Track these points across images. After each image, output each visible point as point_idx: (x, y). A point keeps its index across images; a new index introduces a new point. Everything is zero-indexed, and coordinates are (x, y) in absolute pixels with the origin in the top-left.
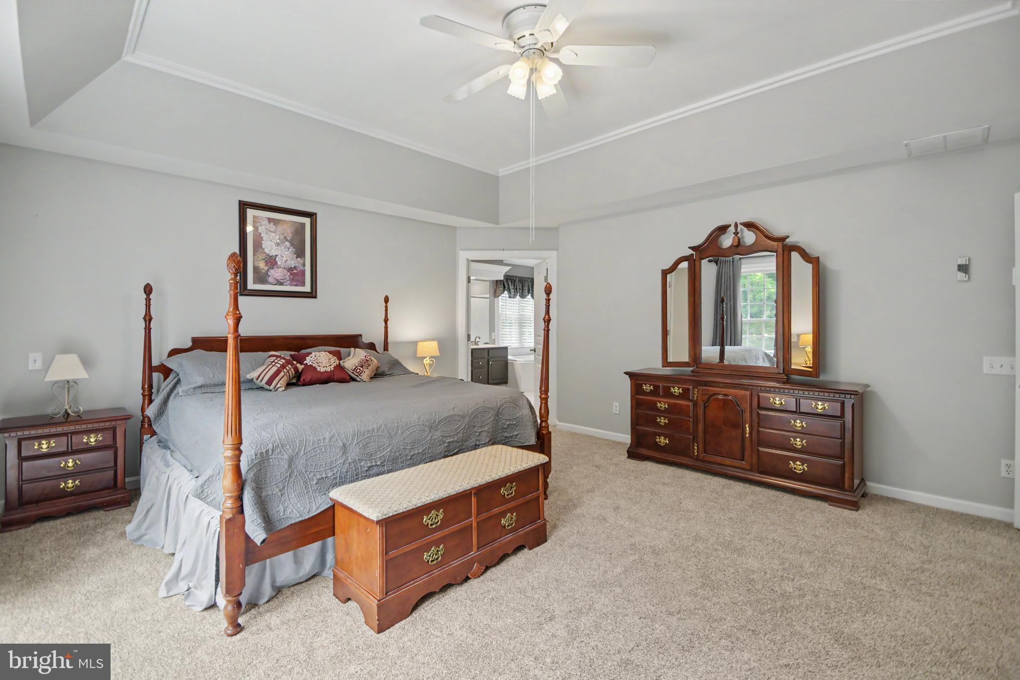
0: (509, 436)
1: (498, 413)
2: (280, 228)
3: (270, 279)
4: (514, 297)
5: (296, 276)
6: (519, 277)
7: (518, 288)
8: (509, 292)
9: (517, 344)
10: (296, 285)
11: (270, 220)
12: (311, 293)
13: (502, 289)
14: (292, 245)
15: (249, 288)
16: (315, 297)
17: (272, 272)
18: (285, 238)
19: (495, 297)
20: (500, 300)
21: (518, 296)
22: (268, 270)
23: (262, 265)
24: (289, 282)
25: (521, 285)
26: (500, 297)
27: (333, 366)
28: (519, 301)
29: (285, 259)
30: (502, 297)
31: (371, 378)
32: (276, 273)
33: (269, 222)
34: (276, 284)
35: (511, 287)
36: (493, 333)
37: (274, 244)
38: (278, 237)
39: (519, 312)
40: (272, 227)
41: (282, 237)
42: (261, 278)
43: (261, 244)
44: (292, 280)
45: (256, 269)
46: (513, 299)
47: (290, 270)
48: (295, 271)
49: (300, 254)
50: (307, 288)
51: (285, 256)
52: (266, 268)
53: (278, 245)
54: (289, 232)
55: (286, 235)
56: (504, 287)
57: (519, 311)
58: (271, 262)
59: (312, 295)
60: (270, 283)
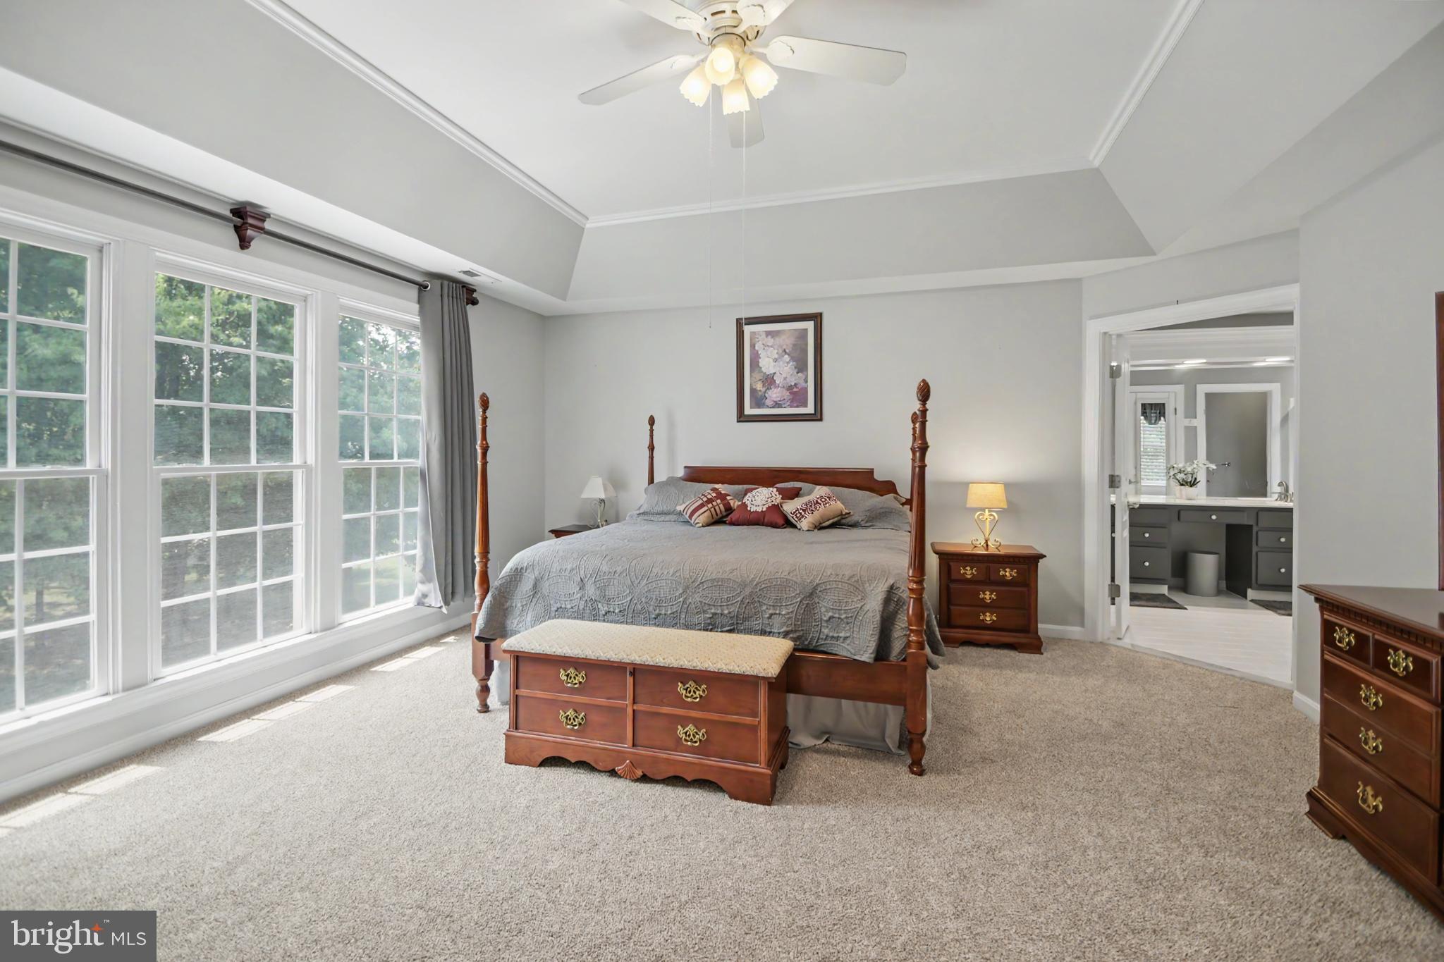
0: (833, 637)
1: (812, 595)
2: (779, 340)
3: (768, 402)
5: (797, 396)
10: (797, 407)
11: (768, 333)
12: (815, 414)
14: (793, 359)
15: (746, 413)
16: (821, 420)
17: (770, 392)
18: (785, 351)
22: (765, 392)
23: (759, 386)
24: (788, 403)
27: (767, 506)
29: (784, 375)
31: (816, 527)
32: (774, 394)
33: (767, 336)
34: (773, 407)
37: (771, 360)
38: (776, 351)
40: (770, 341)
41: (780, 351)
42: (758, 401)
43: (758, 362)
44: (792, 401)
45: (753, 391)
47: (790, 388)
48: (795, 390)
49: (801, 368)
50: (810, 409)
51: (784, 371)
52: (764, 390)
53: (775, 360)
54: (787, 342)
55: (784, 347)
58: (769, 381)
59: (817, 416)
60: (768, 407)
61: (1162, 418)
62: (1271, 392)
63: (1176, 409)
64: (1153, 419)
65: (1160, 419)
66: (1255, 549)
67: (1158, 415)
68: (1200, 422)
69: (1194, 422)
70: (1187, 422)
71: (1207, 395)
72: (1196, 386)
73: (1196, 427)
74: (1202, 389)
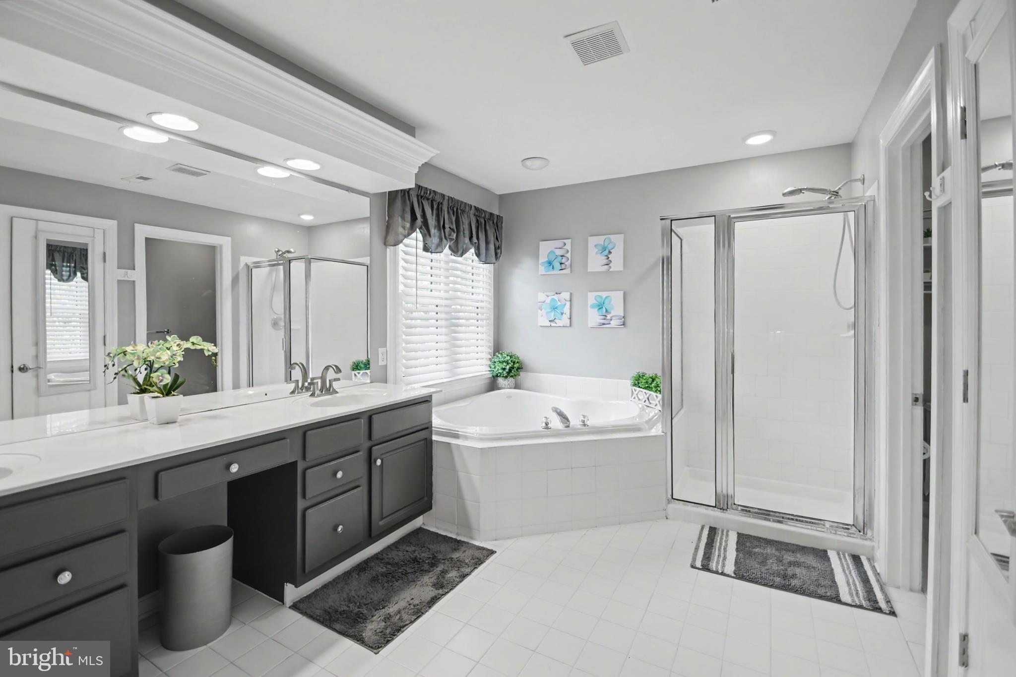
4: (439, 249)
6: (451, 199)
7: (447, 226)
8: (427, 233)
9: (444, 374)
13: (408, 225)
19: (386, 244)
20: (401, 255)
21: (447, 250)
25: (454, 219)
26: (401, 246)
28: (447, 262)
30: (406, 246)
35: (432, 222)
36: (381, 350)
39: (447, 291)
46: (434, 256)
56: (414, 218)
57: (446, 288)
61: (79, 274)
62: (221, 246)
63: (104, 254)
64: (65, 274)
65: (75, 274)
66: (301, 504)
67: (73, 269)
68: (139, 276)
69: (131, 275)
70: (121, 274)
71: (148, 241)
72: (134, 225)
73: (134, 281)
74: (142, 232)
